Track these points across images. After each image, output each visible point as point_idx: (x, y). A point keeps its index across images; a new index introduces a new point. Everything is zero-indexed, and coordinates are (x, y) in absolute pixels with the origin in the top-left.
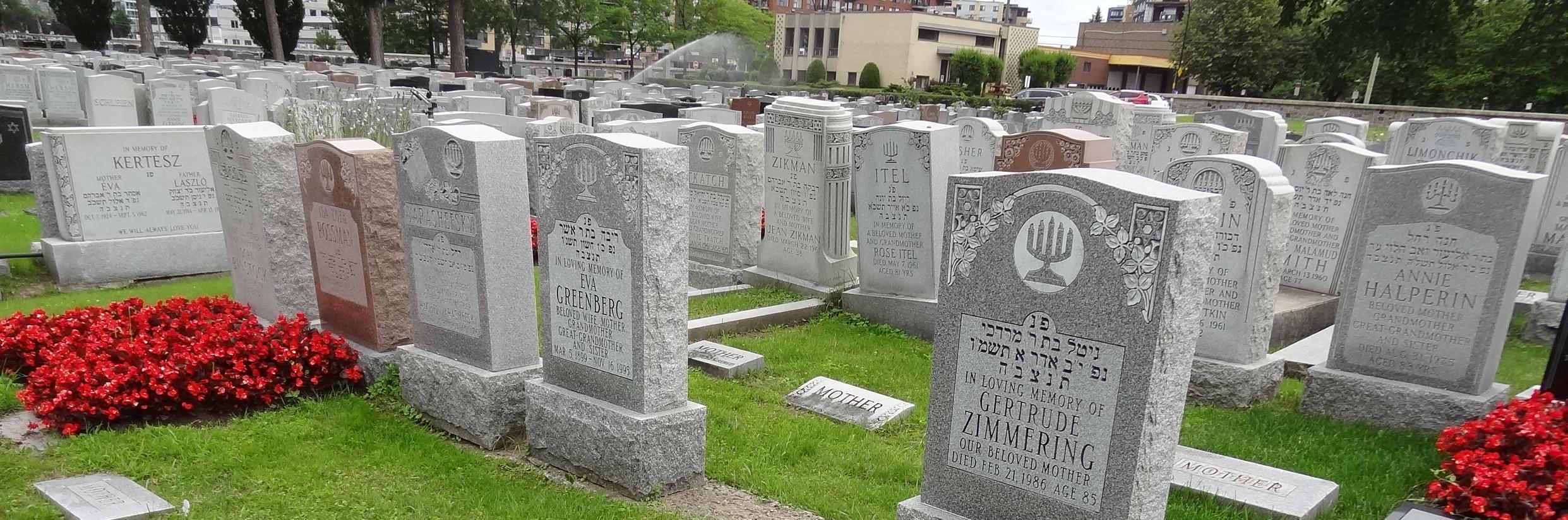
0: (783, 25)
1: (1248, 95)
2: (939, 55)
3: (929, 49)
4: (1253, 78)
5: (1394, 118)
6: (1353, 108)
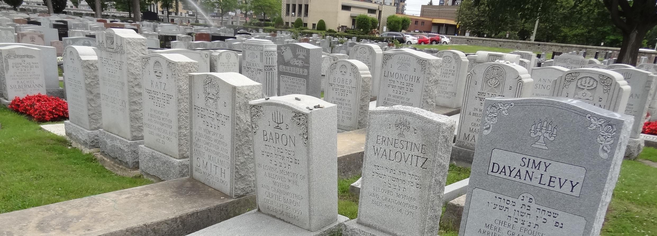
0: (285, 3)
1: (487, 37)
2: (351, 17)
3: (347, 14)
4: (489, 29)
5: (544, 48)
6: (527, 43)
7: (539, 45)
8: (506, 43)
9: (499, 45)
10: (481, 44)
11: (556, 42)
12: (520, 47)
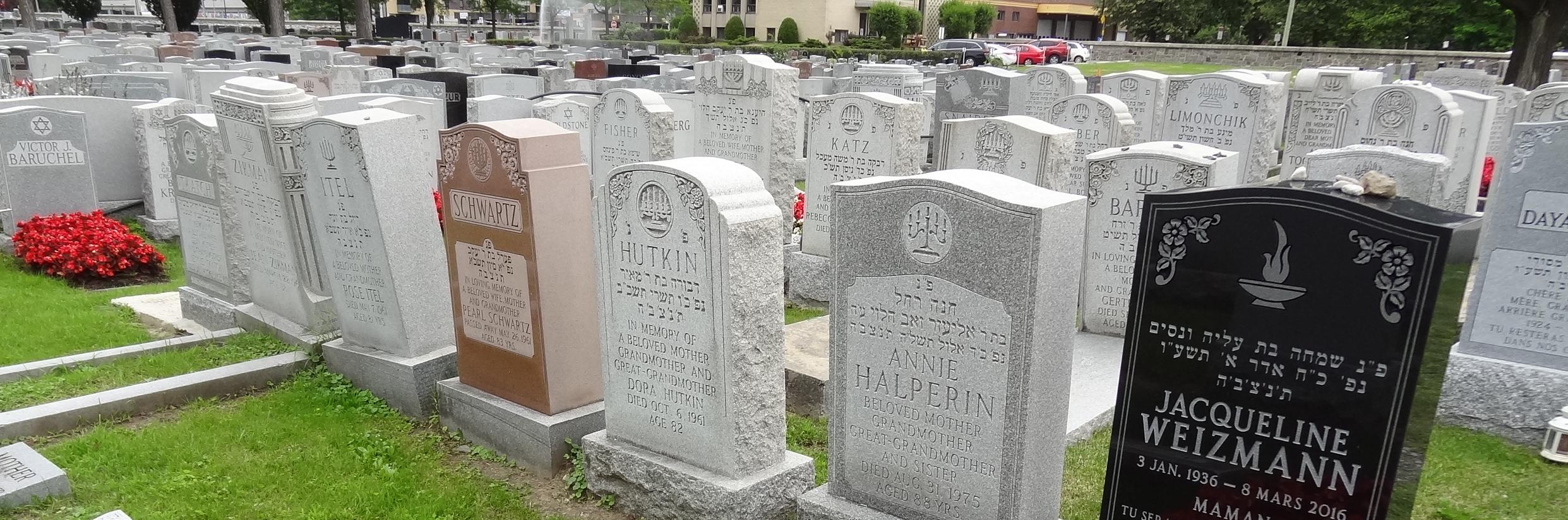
1: (1172, 40)
2: (856, 7)
3: (847, 2)
4: (1177, 23)
5: (1312, 59)
6: (1271, 51)
7: (1300, 53)
8: (1222, 53)
9: (1204, 58)
10: (1162, 57)
11: (1336, 45)
12: (1254, 61)
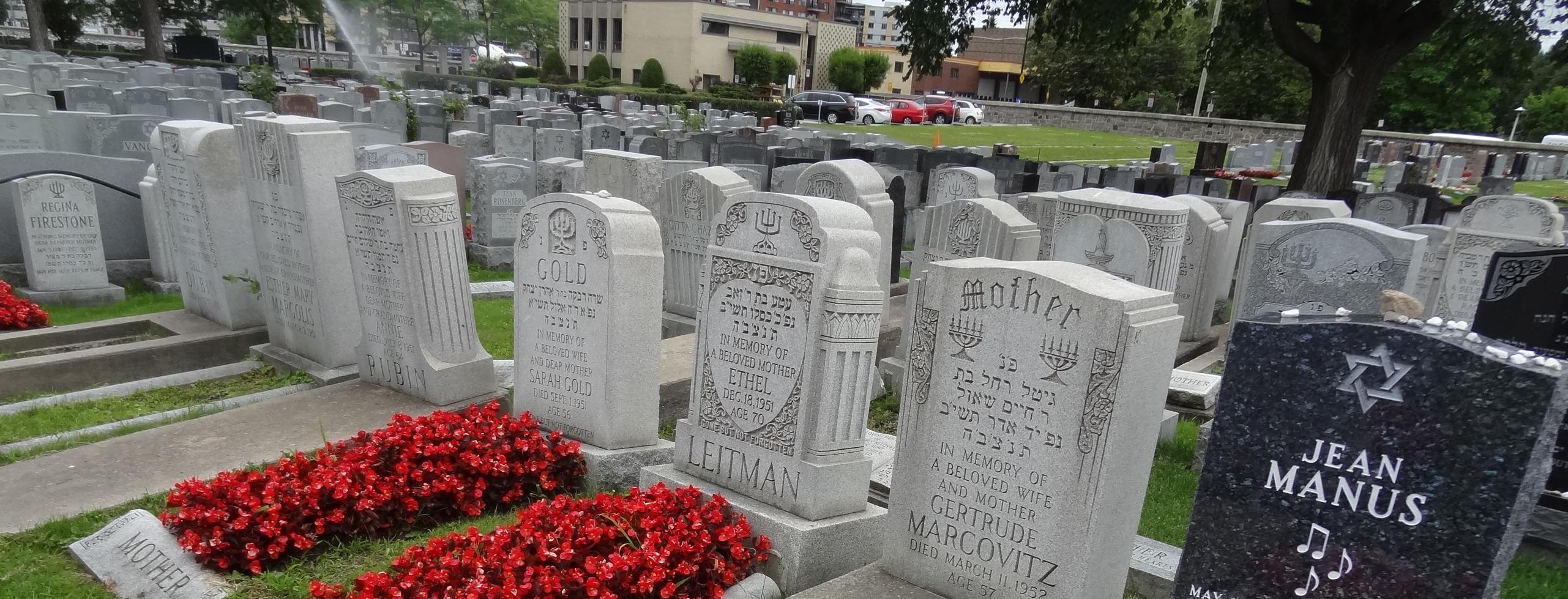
0: (567, 15)
1: (1100, 107)
2: (729, 51)
3: (718, 44)
4: (1107, 87)
5: (1222, 132)
6: (1180, 121)
8: (1130, 121)
9: (1110, 126)
10: (1068, 122)
